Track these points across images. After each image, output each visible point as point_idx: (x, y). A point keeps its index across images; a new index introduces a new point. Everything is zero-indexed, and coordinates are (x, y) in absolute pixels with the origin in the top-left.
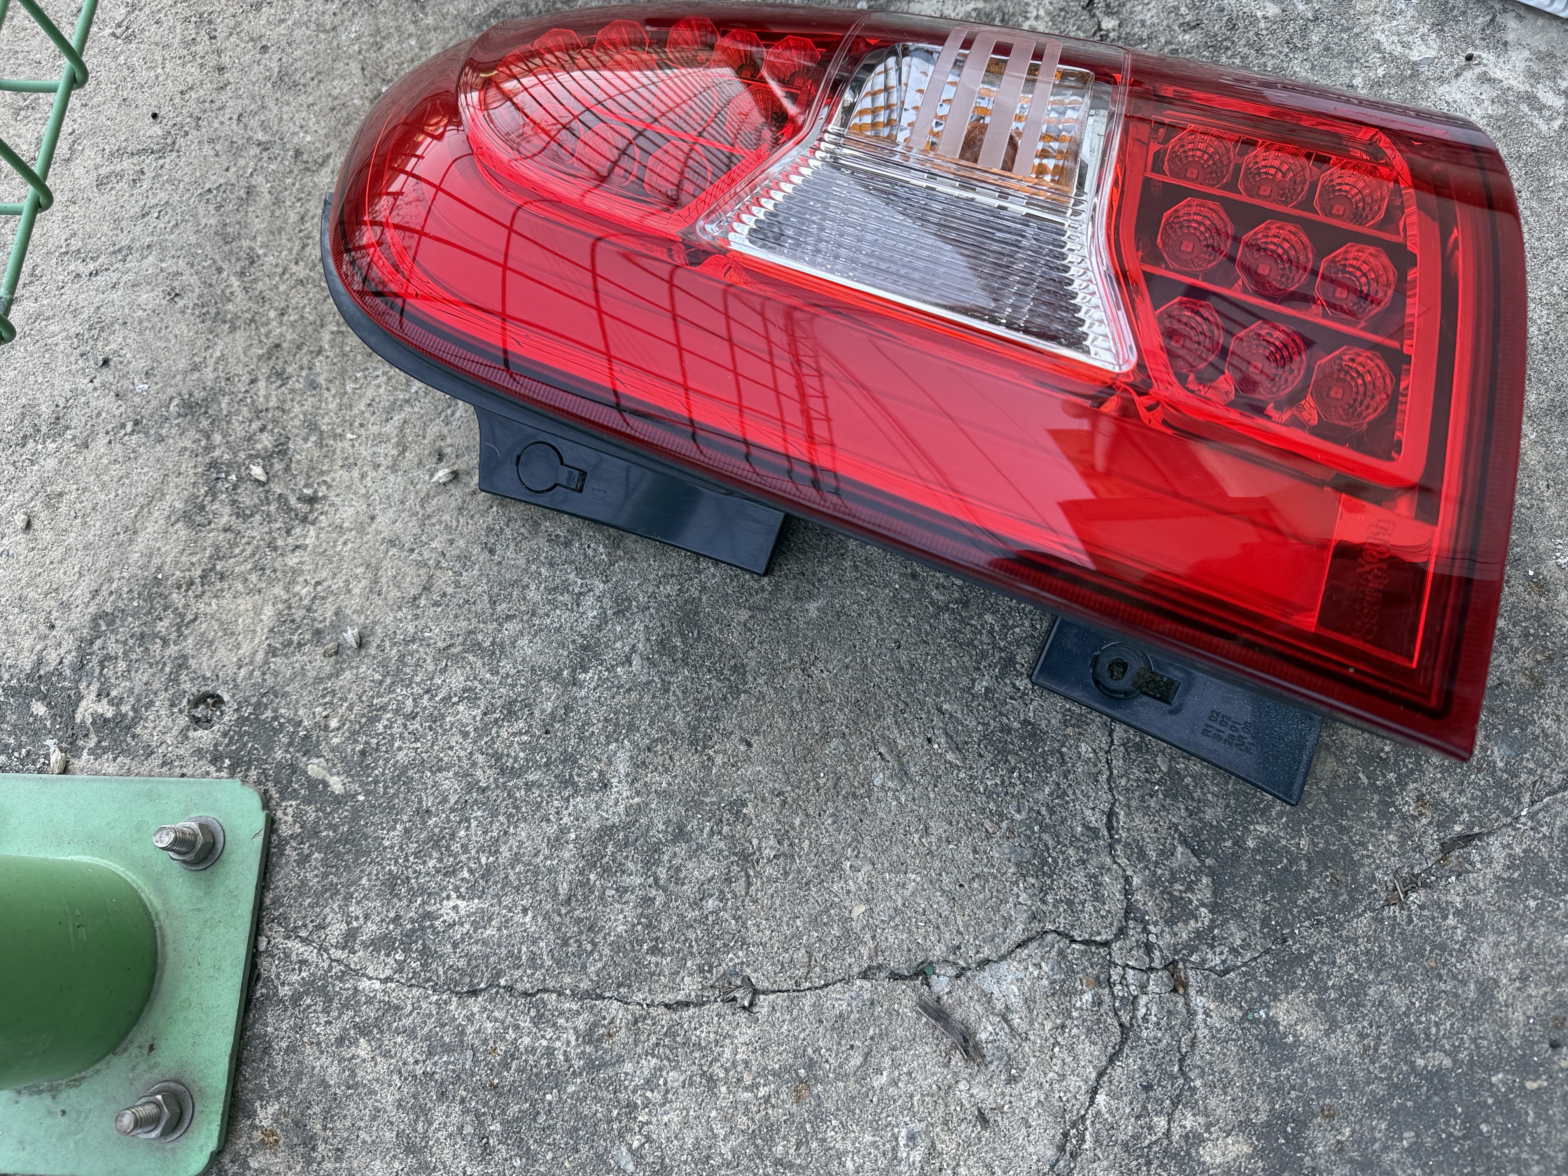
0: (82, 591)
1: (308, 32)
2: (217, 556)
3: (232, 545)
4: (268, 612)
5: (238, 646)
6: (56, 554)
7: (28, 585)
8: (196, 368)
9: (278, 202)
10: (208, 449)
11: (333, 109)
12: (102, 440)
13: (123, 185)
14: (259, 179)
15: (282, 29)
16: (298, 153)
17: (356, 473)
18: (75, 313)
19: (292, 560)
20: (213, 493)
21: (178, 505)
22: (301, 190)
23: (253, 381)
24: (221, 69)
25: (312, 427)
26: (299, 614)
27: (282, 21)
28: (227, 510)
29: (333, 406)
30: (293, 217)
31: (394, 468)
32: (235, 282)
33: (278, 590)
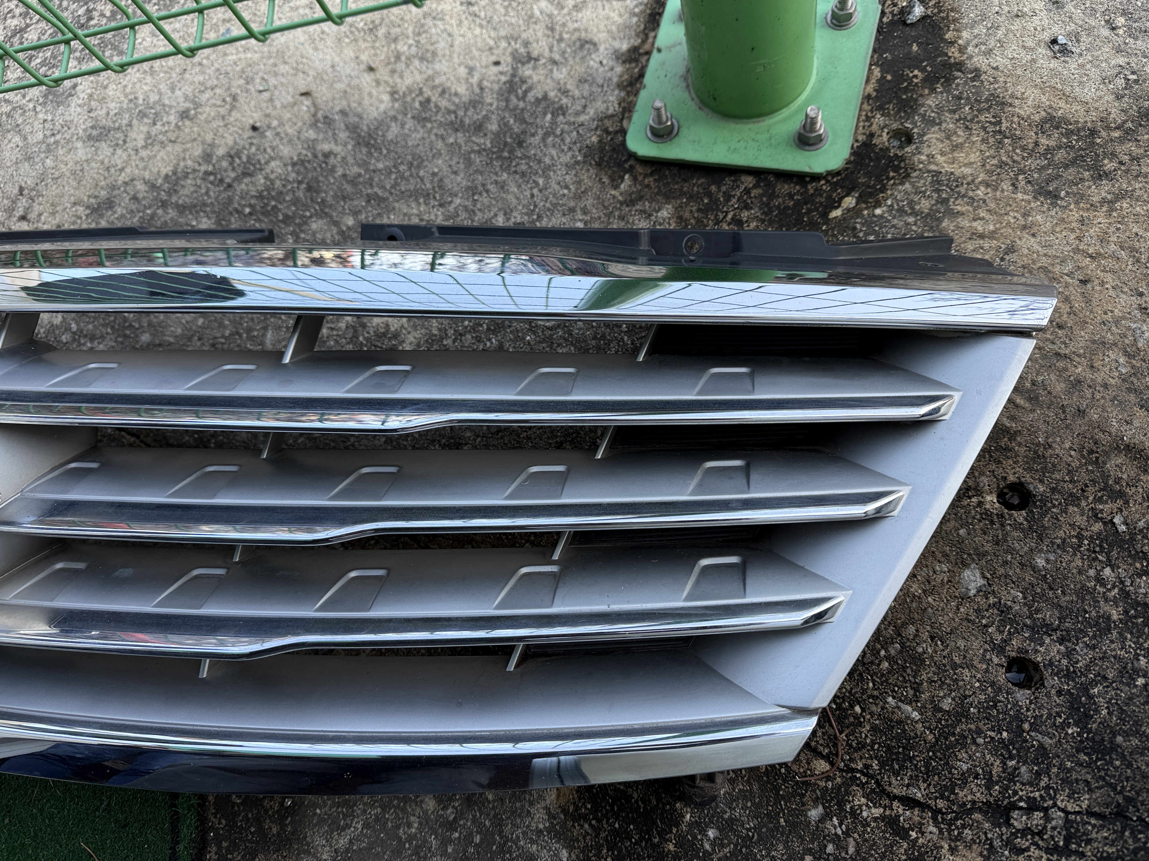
10: (1108, 128)
17: (1075, 225)
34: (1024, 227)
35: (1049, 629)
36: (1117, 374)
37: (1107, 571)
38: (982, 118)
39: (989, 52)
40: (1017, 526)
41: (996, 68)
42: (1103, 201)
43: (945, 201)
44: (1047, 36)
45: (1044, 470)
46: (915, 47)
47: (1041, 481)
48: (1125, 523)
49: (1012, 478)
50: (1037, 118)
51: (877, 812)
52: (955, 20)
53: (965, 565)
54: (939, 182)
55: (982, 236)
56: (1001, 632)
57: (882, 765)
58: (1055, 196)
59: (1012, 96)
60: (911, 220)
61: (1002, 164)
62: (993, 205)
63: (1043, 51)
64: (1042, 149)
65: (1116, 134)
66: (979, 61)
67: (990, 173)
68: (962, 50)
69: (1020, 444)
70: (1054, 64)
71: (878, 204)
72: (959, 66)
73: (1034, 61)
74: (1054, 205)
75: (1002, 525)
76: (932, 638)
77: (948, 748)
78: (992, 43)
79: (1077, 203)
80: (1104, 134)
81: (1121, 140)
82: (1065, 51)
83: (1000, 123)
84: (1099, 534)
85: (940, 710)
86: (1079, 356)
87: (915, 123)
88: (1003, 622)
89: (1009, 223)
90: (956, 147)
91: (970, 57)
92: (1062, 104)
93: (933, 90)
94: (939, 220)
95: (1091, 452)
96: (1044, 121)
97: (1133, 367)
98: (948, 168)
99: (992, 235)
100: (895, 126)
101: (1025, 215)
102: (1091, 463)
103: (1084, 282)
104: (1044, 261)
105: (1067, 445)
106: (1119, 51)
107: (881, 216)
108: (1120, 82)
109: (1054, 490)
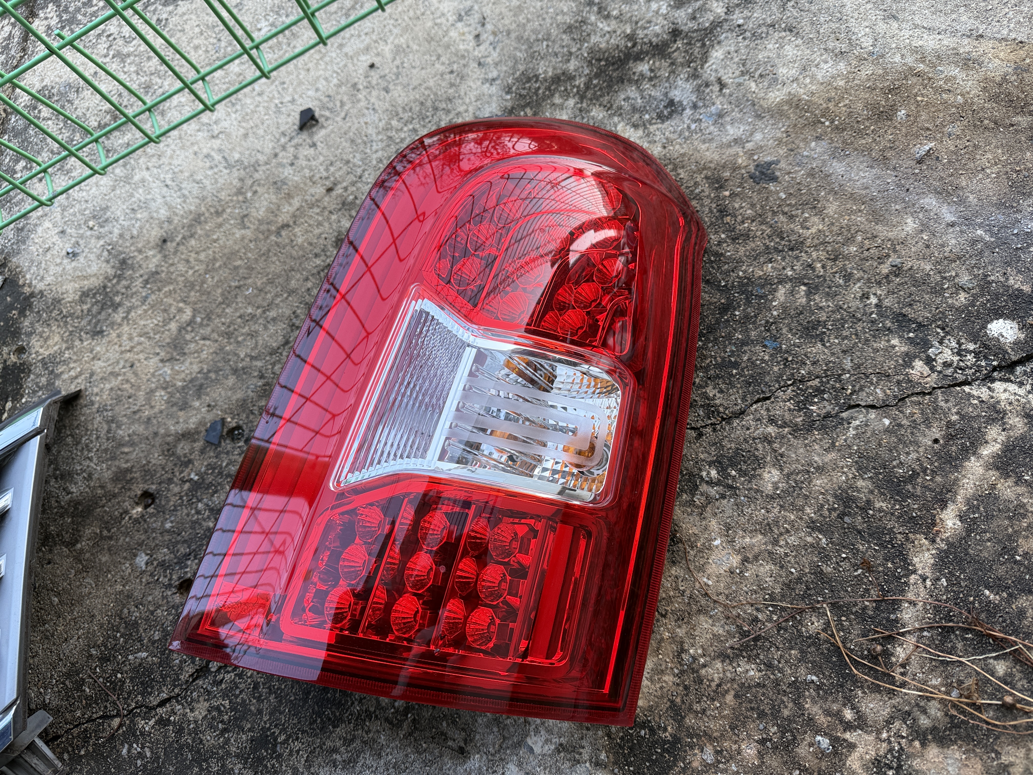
0: (49, 279)
1: (307, 175)
2: (71, 315)
3: (77, 318)
4: (56, 348)
5: (42, 347)
6: (58, 261)
7: (46, 261)
8: (140, 251)
9: (220, 226)
10: (110, 281)
11: (273, 212)
12: (102, 242)
13: (208, 164)
14: (229, 210)
15: (304, 163)
16: (246, 216)
17: (116, 340)
18: (149, 193)
19: (77, 343)
20: (94, 295)
21: (86, 288)
22: (229, 230)
23: (141, 276)
24: (276, 155)
25: (128, 312)
26: (58, 360)
27: (309, 160)
28: (89, 306)
29: (139, 312)
30: (215, 237)
31: (122, 352)
32: (180, 236)
33: (64, 346)
34: (93, 359)
35: (187, 556)
36: (163, 402)
37: (200, 505)
38: (53, 315)
39: (43, 278)
40: (152, 515)
41: (49, 285)
42: (124, 318)
43: (52, 371)
44: (64, 253)
45: (152, 477)
46: (9, 299)
47: (153, 483)
48: (197, 475)
49: (139, 493)
50: (77, 297)
51: (152, 723)
52: (20, 272)
53: (135, 555)
54: (46, 364)
55: (76, 377)
56: (166, 576)
57: (143, 695)
58: (101, 332)
59: (62, 294)
60: (40, 393)
61: (71, 333)
62: (75, 358)
63: (66, 261)
64: (85, 312)
65: (115, 281)
66: (40, 286)
67: (67, 342)
68: (30, 285)
69: (136, 472)
70: (74, 264)
71: (22, 396)
72: (32, 295)
73: (64, 269)
74: (103, 337)
75: (145, 521)
76: (137, 607)
77: (167, 658)
78: (41, 272)
79: (112, 328)
80: (109, 285)
81: (118, 283)
82: (75, 255)
83: (62, 312)
84: (189, 489)
85: (155, 641)
86: (144, 406)
87: (23, 341)
88: (165, 571)
89: (86, 361)
90: (46, 340)
91: (35, 287)
92: (86, 282)
93: (25, 316)
94: (53, 384)
95: (168, 450)
96: (81, 297)
97: (169, 393)
98: (47, 353)
99: (80, 374)
100: (14, 348)
101: (91, 352)
102: (171, 456)
103: (132, 366)
104: (110, 369)
105: (156, 455)
106: (98, 238)
107: (26, 402)
108: (105, 253)
109: (160, 484)
